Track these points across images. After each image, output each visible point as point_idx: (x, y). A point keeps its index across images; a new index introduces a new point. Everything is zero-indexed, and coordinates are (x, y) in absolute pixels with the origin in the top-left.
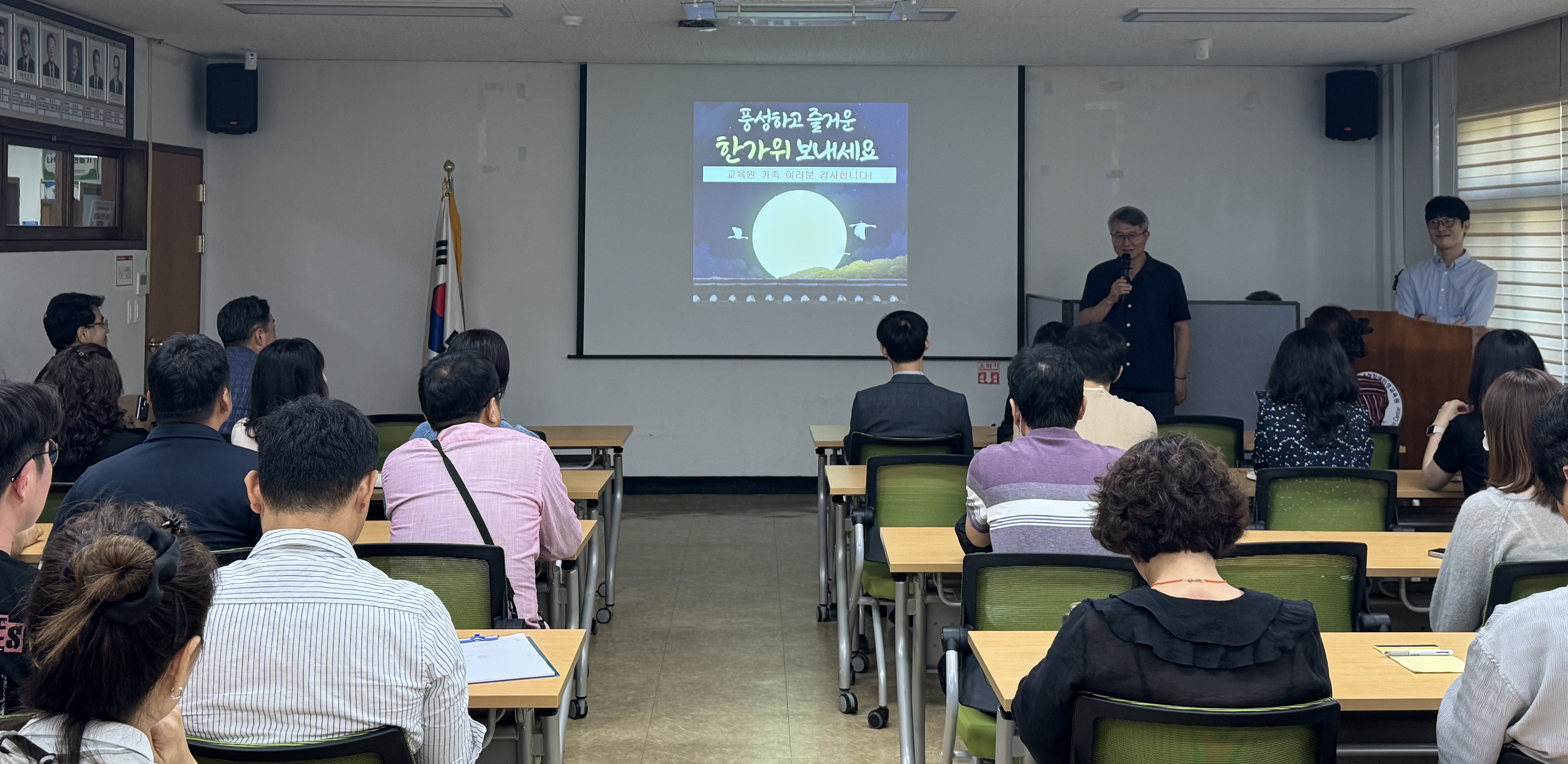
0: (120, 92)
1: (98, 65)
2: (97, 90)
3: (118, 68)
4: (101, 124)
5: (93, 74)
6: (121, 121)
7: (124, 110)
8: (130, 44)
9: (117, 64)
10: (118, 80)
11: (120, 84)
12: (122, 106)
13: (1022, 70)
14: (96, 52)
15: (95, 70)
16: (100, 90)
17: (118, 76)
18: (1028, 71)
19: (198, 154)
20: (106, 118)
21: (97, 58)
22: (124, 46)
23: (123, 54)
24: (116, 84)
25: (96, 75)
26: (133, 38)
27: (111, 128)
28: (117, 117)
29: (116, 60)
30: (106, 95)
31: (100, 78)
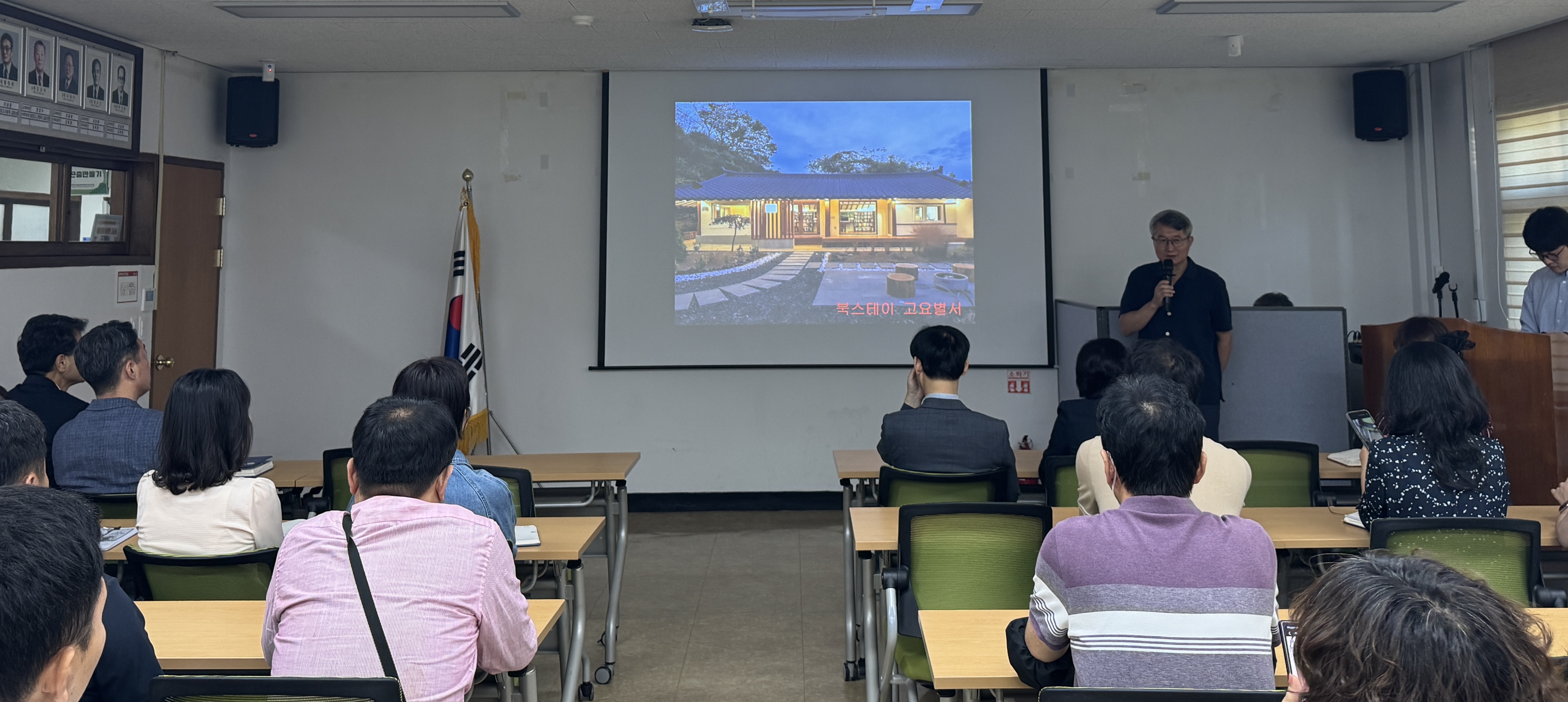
0: (125, 103)
1: (98, 75)
2: (97, 100)
3: (124, 79)
4: (102, 135)
5: (92, 83)
6: (126, 133)
7: (130, 122)
8: (138, 55)
9: (121, 75)
10: (122, 91)
11: (126, 96)
12: (127, 118)
13: (1044, 73)
14: (96, 62)
15: (95, 80)
16: (99, 101)
17: (122, 87)
18: (1050, 74)
19: (219, 167)
20: (108, 129)
21: (97, 68)
22: (133, 57)
23: (130, 65)
24: (120, 95)
25: (96, 85)
26: (142, 50)
27: (113, 140)
28: (121, 129)
29: (121, 70)
30: (107, 105)
31: (100, 87)
